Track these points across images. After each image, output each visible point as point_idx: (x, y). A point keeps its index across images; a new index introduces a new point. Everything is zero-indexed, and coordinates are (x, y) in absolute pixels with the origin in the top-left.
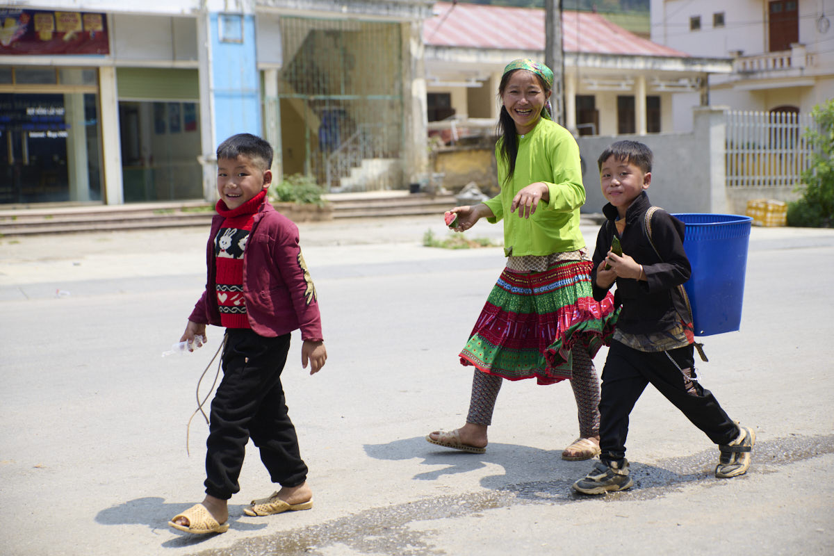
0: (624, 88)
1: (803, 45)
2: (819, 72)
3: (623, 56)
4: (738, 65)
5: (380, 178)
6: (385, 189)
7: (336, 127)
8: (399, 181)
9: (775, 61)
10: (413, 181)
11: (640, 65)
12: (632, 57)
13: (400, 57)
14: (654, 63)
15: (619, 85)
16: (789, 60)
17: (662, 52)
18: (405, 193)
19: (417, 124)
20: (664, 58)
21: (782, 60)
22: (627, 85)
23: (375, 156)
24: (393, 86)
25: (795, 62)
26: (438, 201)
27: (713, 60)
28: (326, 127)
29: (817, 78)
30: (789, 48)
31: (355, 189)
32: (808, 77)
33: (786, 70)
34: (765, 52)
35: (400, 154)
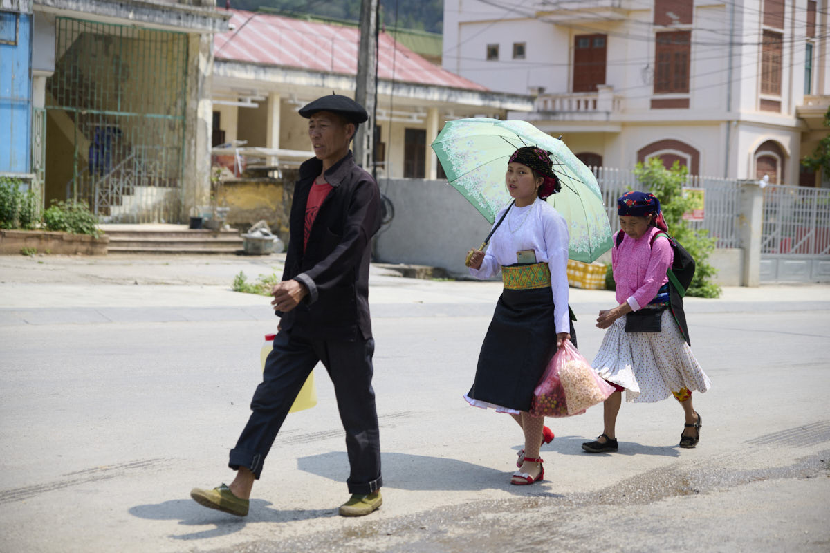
0: (415, 121)
1: (610, 88)
2: (626, 118)
3: (418, 85)
4: (539, 104)
5: (154, 207)
6: (159, 222)
7: (108, 148)
8: (175, 213)
9: (579, 102)
10: (192, 213)
11: (435, 96)
12: (426, 86)
13: (186, 73)
14: (450, 96)
15: (410, 117)
16: (595, 102)
17: (458, 83)
18: (184, 228)
19: (200, 150)
20: (461, 90)
21: (587, 103)
22: (419, 118)
23: (150, 183)
24: (175, 104)
25: (601, 106)
26: (221, 238)
27: (514, 97)
28: (97, 147)
29: (624, 125)
30: (596, 90)
31: (126, 220)
32: (614, 123)
33: (591, 113)
34: (568, 91)
35: (179, 183)
